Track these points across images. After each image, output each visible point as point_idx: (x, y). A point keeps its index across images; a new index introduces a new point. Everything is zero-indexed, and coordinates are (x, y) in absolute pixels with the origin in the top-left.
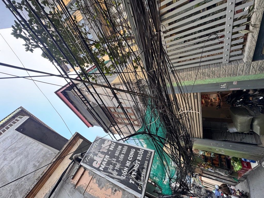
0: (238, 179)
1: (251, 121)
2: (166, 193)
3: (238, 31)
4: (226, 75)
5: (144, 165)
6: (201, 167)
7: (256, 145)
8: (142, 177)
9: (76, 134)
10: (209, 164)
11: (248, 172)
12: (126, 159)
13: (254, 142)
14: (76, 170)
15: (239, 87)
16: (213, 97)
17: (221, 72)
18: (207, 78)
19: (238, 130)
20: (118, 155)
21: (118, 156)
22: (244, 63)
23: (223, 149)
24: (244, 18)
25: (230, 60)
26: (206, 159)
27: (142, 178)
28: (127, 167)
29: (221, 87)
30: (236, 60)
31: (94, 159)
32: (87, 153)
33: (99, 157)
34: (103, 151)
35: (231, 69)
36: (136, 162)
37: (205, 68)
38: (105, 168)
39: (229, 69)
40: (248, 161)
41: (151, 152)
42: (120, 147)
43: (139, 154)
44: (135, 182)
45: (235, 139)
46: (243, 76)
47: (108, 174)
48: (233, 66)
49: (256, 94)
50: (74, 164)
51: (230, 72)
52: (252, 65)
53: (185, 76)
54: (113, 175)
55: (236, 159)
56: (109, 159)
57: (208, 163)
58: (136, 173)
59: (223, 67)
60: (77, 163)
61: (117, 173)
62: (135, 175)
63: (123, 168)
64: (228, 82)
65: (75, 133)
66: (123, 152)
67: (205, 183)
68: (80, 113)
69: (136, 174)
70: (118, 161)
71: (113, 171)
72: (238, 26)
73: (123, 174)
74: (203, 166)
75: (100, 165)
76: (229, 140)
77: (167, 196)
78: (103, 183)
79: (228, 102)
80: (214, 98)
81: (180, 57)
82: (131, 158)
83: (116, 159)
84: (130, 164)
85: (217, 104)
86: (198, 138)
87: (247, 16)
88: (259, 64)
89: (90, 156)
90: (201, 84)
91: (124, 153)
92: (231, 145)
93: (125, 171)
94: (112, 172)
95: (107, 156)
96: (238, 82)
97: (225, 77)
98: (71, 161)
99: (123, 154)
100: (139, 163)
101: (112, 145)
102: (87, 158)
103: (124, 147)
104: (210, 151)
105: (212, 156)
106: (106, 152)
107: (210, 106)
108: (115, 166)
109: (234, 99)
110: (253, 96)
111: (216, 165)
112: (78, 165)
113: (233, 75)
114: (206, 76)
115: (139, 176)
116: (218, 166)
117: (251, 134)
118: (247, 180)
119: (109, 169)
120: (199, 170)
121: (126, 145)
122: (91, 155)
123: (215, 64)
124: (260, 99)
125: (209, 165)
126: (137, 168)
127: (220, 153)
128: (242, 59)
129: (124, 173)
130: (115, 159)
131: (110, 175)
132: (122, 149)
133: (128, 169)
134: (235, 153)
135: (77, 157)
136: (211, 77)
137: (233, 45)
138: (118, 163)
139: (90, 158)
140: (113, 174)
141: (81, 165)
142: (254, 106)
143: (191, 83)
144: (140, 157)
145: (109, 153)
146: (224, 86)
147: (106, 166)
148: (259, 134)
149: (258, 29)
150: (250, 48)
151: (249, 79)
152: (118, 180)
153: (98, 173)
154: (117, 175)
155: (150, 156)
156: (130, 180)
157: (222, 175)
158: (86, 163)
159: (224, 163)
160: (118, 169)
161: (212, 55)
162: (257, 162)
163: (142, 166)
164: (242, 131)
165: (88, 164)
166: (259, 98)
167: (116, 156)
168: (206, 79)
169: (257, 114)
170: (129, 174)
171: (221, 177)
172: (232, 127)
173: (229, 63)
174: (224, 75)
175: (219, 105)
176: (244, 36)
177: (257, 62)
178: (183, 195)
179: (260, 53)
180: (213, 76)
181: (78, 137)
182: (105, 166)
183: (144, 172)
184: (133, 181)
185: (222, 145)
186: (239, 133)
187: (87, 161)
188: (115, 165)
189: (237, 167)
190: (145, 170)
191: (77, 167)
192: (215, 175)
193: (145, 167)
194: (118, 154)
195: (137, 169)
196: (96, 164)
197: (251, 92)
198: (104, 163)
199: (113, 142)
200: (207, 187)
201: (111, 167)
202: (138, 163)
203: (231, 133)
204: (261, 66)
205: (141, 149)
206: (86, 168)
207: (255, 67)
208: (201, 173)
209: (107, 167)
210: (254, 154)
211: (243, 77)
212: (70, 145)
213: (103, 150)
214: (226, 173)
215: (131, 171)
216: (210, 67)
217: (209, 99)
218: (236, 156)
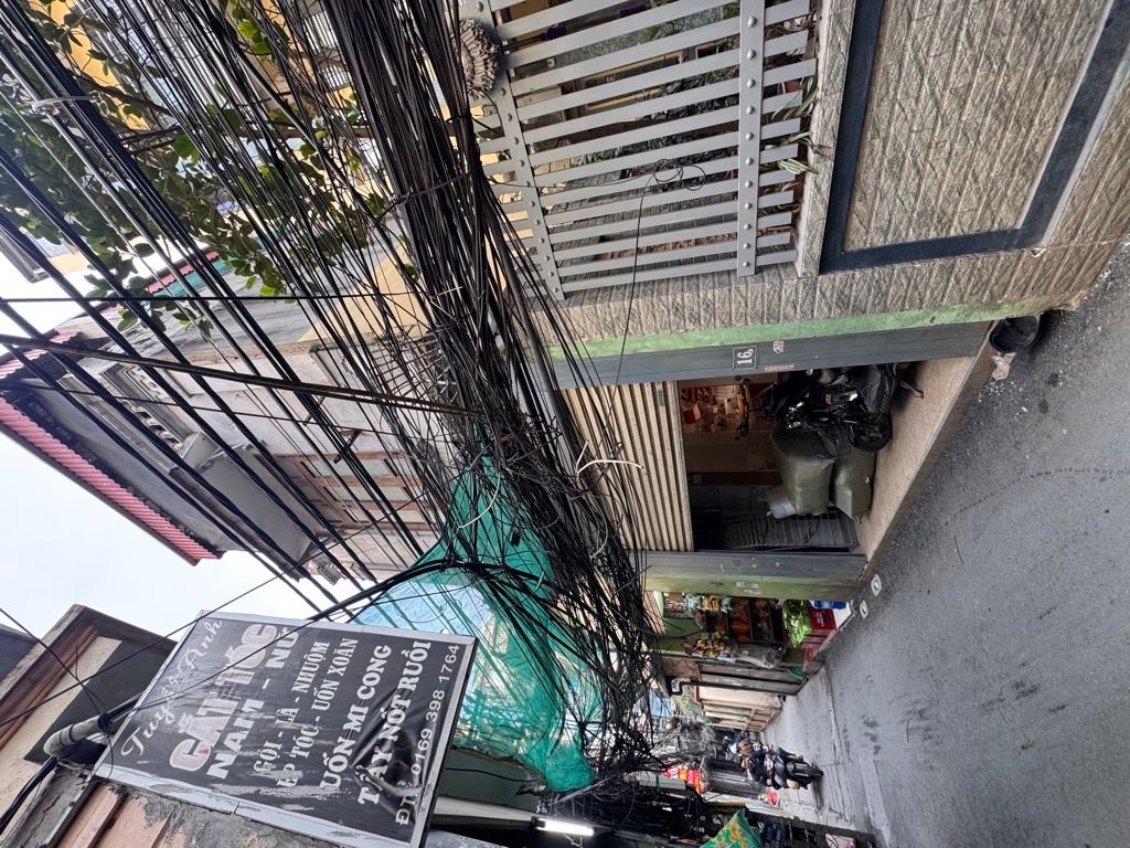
0: (804, 669)
1: (829, 475)
2: (567, 786)
3: (776, 162)
4: (749, 319)
5: (426, 708)
6: (694, 655)
7: (845, 550)
8: (417, 766)
9: (71, 618)
10: (719, 637)
11: (827, 641)
12: (344, 701)
13: (840, 542)
14: (69, 809)
15: (788, 363)
16: (728, 395)
17: (733, 306)
18: (690, 326)
19: (798, 507)
20: (308, 686)
21: (311, 690)
22: (799, 278)
23: (757, 578)
24: (792, 117)
25: (758, 264)
26: (710, 620)
27: (416, 770)
28: (350, 734)
29: (739, 362)
30: (776, 265)
31: (181, 731)
32: (139, 709)
33: (210, 714)
34: (232, 680)
35: (762, 295)
36: (393, 706)
37: (682, 290)
38: (239, 765)
39: (756, 297)
40: (826, 605)
41: (459, 645)
42: (320, 647)
43: (408, 663)
44: (384, 794)
45: (790, 540)
46: (797, 322)
47: (251, 790)
48: (767, 287)
49: (840, 385)
50: (53, 781)
51: (759, 307)
52: (818, 285)
53: (614, 316)
54: (281, 786)
55: (795, 607)
56: (260, 715)
57: (717, 633)
58: (389, 752)
59: (738, 291)
60: (77, 768)
61: (300, 774)
62: (383, 763)
63: (331, 743)
64: (758, 344)
65: (70, 612)
66: (335, 670)
67: (711, 705)
68: (137, 493)
69: (389, 757)
70: (306, 717)
71: (282, 769)
72: (776, 142)
73: (330, 771)
74: (700, 649)
75: (213, 755)
76: (771, 545)
77: (576, 794)
78: (223, 839)
79: (766, 412)
80: (729, 400)
81: (603, 239)
82: (373, 689)
83: (296, 711)
84: (362, 718)
85: (738, 420)
86: (678, 550)
87: (800, 112)
88: (837, 284)
89: (154, 721)
90: (672, 348)
91: (338, 670)
92: (777, 560)
93: (338, 754)
94: (274, 775)
95: (252, 704)
96: (786, 342)
97: (746, 324)
98: (39, 768)
99: (335, 677)
100: (407, 703)
101: (281, 643)
102: (140, 736)
103: (342, 644)
104: (719, 590)
105: (724, 610)
106: (246, 681)
107: (719, 428)
108: (288, 743)
109: (782, 403)
110: (835, 390)
111: (742, 638)
112: (81, 780)
113: (768, 320)
114: (687, 321)
115: (401, 763)
116: (747, 639)
117: (833, 517)
118: (827, 669)
119: (259, 766)
120: (690, 665)
121: (353, 635)
122: (164, 714)
123: (713, 274)
124: (852, 398)
125: (720, 641)
126: (396, 729)
127: (750, 593)
128: (792, 264)
129: (336, 764)
130: (291, 710)
131: (264, 790)
132: (330, 655)
133: (353, 742)
134: (790, 586)
135: (69, 742)
136: (702, 322)
137: (766, 209)
138: (305, 726)
139: (153, 728)
140: (280, 783)
141: (100, 778)
142: (836, 424)
143: (638, 345)
144: (409, 676)
145: (264, 687)
146: (746, 358)
147: (246, 754)
148: (850, 515)
149: (830, 163)
150: (810, 227)
151: (812, 336)
152: (301, 808)
153: (198, 795)
154: (300, 783)
155: (456, 667)
156: (360, 790)
157: (759, 669)
158: (131, 762)
159: (765, 625)
160: (306, 754)
161: (710, 240)
162: (848, 605)
163: (419, 717)
164: (807, 510)
165: (140, 762)
166: (849, 397)
167: (297, 694)
168: (686, 331)
169: (843, 452)
170: (358, 764)
171: (756, 676)
172: (779, 499)
173: (756, 273)
174: (741, 316)
175: (745, 425)
176: (793, 182)
177: (832, 276)
178: (632, 774)
179: (839, 249)
180: (710, 320)
181: (85, 634)
182: (241, 753)
183: (427, 739)
184: (375, 790)
185: (754, 566)
186: (801, 518)
187: (136, 747)
188: (289, 740)
189: (799, 631)
190: (429, 733)
191: (73, 792)
192: (739, 671)
193: (434, 716)
194: (311, 680)
195: (394, 735)
196: (191, 753)
197: (826, 378)
198: (235, 741)
199: (285, 629)
200: (719, 720)
201: (270, 751)
202: (400, 707)
203: (778, 521)
204: (842, 293)
205: (420, 641)
206: (132, 787)
207: (828, 294)
208: (696, 674)
209: (252, 754)
210: (841, 581)
211: (796, 328)
212: (35, 683)
213: (232, 675)
214: (769, 660)
215: (365, 751)
216: (698, 286)
217: (715, 403)
218: (796, 595)
